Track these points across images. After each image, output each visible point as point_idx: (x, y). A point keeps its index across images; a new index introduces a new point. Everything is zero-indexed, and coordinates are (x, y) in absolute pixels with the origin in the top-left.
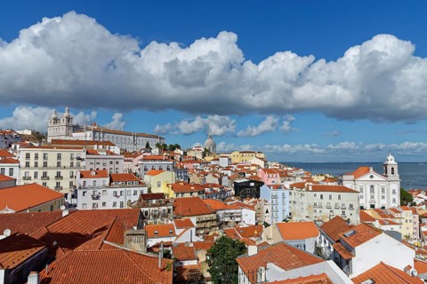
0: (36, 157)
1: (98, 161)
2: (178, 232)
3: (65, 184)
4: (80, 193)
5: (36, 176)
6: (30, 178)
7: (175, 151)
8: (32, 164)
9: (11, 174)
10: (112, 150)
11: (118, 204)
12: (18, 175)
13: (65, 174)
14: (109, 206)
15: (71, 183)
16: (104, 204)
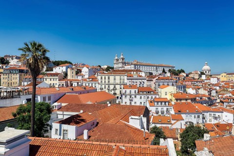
0: (105, 78)
1: (133, 80)
2: (173, 122)
3: (118, 92)
4: (124, 96)
5: (105, 88)
6: (102, 89)
7: (181, 74)
8: (103, 82)
9: (95, 87)
10: (140, 74)
11: (143, 103)
12: (98, 87)
13: (118, 87)
14: (138, 104)
15: (120, 91)
16: (135, 103)
